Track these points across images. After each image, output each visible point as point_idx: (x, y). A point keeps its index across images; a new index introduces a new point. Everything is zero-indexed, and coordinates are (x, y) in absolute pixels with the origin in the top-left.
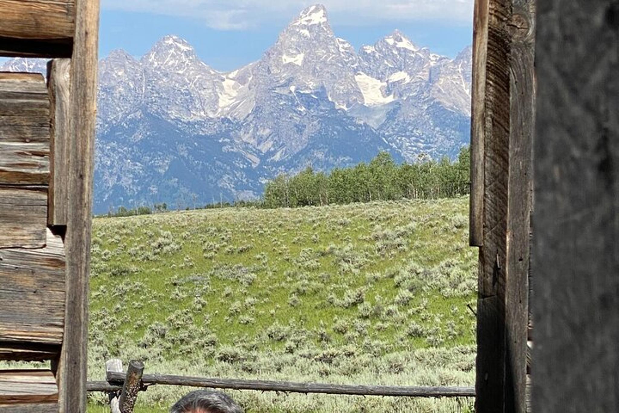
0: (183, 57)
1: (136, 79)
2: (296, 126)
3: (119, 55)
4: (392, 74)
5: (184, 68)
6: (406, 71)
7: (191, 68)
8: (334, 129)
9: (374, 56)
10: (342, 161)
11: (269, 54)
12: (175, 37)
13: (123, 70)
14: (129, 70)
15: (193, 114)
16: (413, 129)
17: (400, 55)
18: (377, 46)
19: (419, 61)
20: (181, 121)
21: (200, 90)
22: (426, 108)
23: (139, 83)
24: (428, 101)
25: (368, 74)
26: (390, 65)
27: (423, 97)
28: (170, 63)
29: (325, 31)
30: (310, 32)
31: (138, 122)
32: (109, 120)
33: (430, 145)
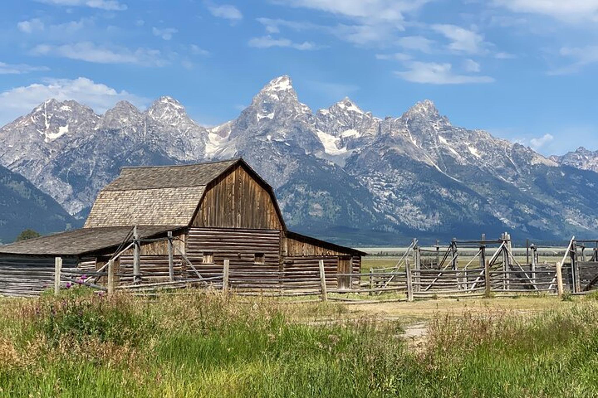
0: (176, 114)
1: (138, 125)
2: (277, 165)
3: (125, 106)
4: (344, 131)
5: (177, 122)
6: (355, 129)
7: (183, 122)
8: (311, 168)
9: (329, 117)
10: (321, 195)
11: (246, 113)
12: (169, 98)
13: (128, 118)
14: (132, 118)
15: (188, 155)
16: (374, 171)
17: (351, 117)
18: (331, 109)
19: (367, 121)
20: (177, 160)
21: (190, 138)
22: (383, 154)
23: (141, 128)
24: (384, 149)
25: (324, 132)
26: (342, 124)
27: (379, 146)
28: (166, 118)
29: (291, 96)
30: (279, 97)
31: (141, 158)
32: (114, 156)
33: (391, 184)
